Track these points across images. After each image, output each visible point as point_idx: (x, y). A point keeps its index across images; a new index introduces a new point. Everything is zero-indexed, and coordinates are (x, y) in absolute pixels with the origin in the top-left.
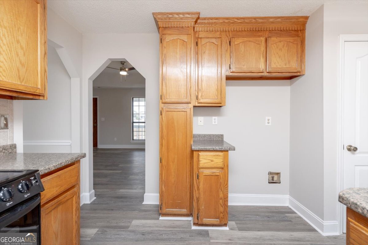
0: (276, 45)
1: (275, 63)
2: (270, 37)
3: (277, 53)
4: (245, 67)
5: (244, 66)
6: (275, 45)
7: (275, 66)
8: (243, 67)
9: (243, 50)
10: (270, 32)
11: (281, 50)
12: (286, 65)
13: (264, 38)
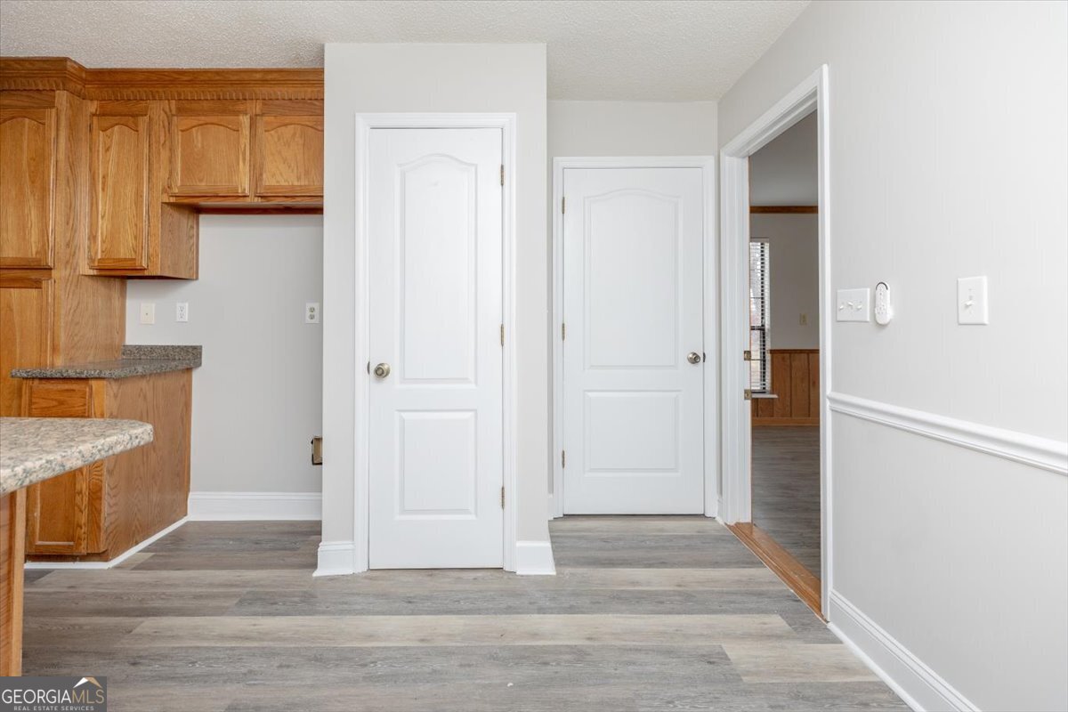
0: (277, 132)
1: (274, 175)
2: (263, 115)
3: (280, 153)
4: (203, 184)
5: (201, 181)
6: (272, 132)
7: (273, 183)
8: (198, 184)
9: (200, 145)
10: (266, 104)
11: (289, 146)
12: (299, 179)
13: (248, 116)
